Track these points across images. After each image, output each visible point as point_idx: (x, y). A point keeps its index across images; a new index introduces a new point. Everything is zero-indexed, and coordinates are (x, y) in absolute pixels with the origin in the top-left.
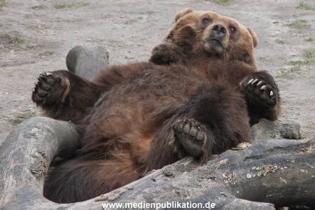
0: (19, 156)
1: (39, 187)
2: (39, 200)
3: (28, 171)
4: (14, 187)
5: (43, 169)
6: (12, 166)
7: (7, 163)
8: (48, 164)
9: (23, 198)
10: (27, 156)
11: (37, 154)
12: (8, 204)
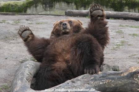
0: (23, 74)
1: (29, 85)
2: (29, 89)
3: (25, 79)
4: (20, 84)
5: (30, 78)
6: (20, 77)
7: (18, 76)
8: (32, 77)
9: (24, 88)
10: (25, 74)
11: (29, 73)
12: (18, 90)
